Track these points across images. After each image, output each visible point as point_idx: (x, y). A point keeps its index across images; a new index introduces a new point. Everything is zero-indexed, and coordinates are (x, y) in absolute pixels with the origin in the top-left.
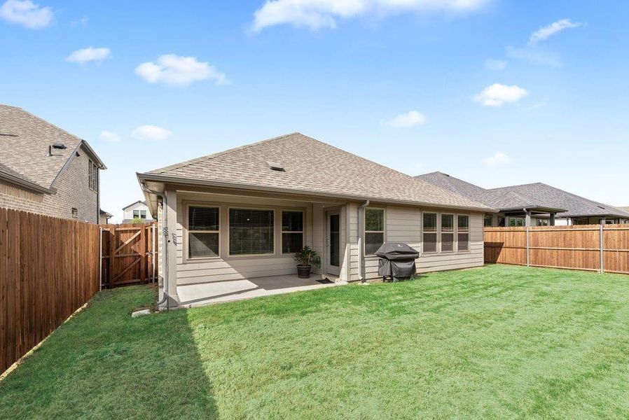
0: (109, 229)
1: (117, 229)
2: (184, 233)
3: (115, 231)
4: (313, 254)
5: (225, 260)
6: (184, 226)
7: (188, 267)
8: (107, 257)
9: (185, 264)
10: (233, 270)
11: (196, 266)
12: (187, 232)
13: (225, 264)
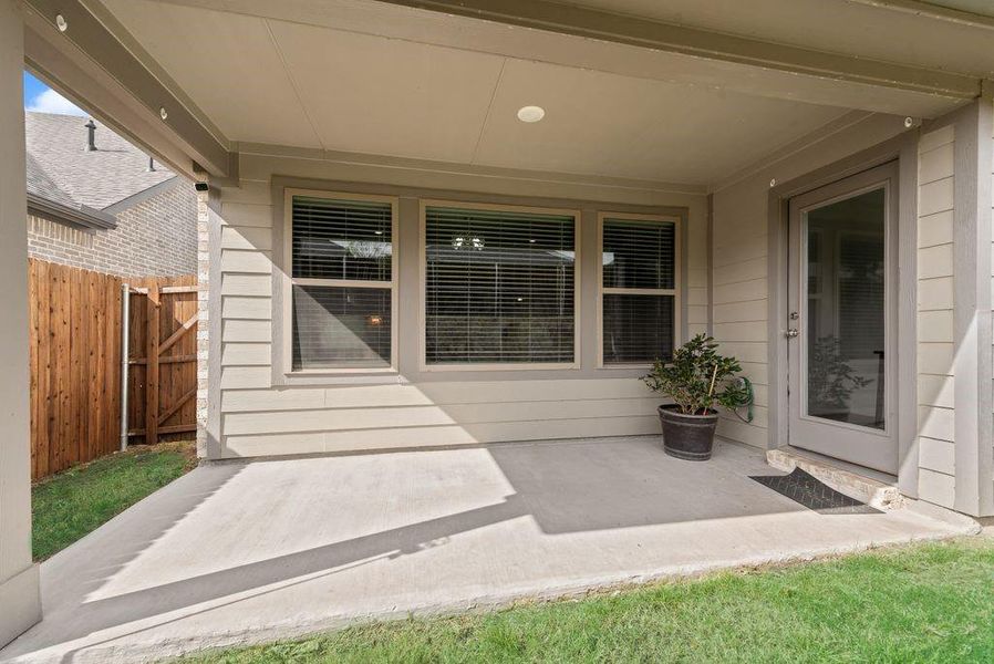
0: (144, 291)
1: (165, 290)
2: (277, 287)
3: (161, 295)
4: (728, 367)
5: (413, 379)
6: (277, 261)
7: (289, 397)
8: (142, 361)
9: (282, 388)
10: (440, 416)
11: (316, 397)
12: (288, 282)
13: (413, 394)
